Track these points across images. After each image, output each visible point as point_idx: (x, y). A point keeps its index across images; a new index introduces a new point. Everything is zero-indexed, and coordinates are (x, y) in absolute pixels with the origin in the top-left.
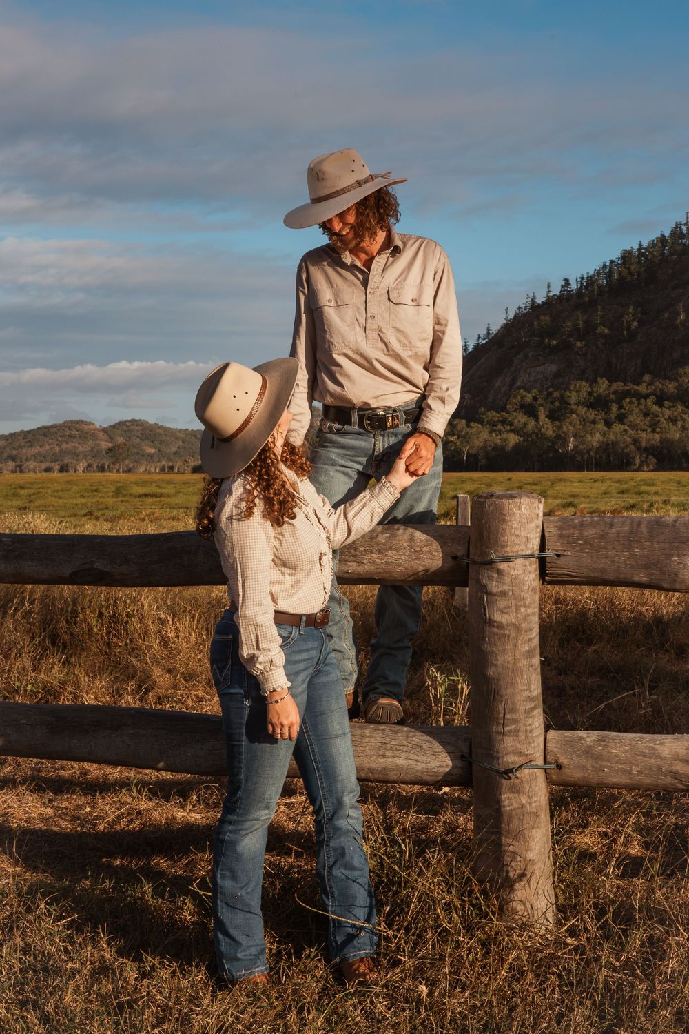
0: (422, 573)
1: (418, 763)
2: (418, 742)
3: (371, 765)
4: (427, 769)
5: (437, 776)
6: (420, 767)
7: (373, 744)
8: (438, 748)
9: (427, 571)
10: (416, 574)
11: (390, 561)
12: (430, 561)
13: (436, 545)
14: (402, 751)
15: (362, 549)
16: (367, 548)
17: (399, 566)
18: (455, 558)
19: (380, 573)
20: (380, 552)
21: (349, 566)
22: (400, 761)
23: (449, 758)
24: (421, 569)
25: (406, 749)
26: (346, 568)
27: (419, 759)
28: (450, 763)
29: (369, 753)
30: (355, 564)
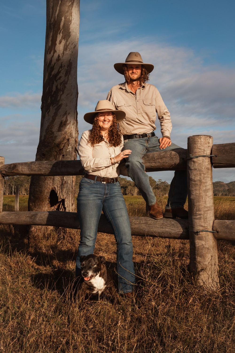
0: (174, 165)
1: (173, 230)
2: (173, 223)
3: (159, 231)
4: (175, 232)
5: (179, 235)
6: (173, 232)
7: (160, 224)
8: (179, 225)
9: (175, 164)
10: (172, 165)
11: (164, 161)
12: (176, 161)
13: (178, 155)
14: (168, 226)
15: (156, 158)
16: (158, 158)
17: (167, 163)
18: (183, 159)
19: (162, 166)
20: (161, 159)
21: (153, 164)
22: (167, 230)
23: (182, 229)
24: (173, 163)
25: (169, 225)
26: (152, 165)
27: (173, 229)
28: (182, 230)
29: (158, 227)
30: (154, 163)
